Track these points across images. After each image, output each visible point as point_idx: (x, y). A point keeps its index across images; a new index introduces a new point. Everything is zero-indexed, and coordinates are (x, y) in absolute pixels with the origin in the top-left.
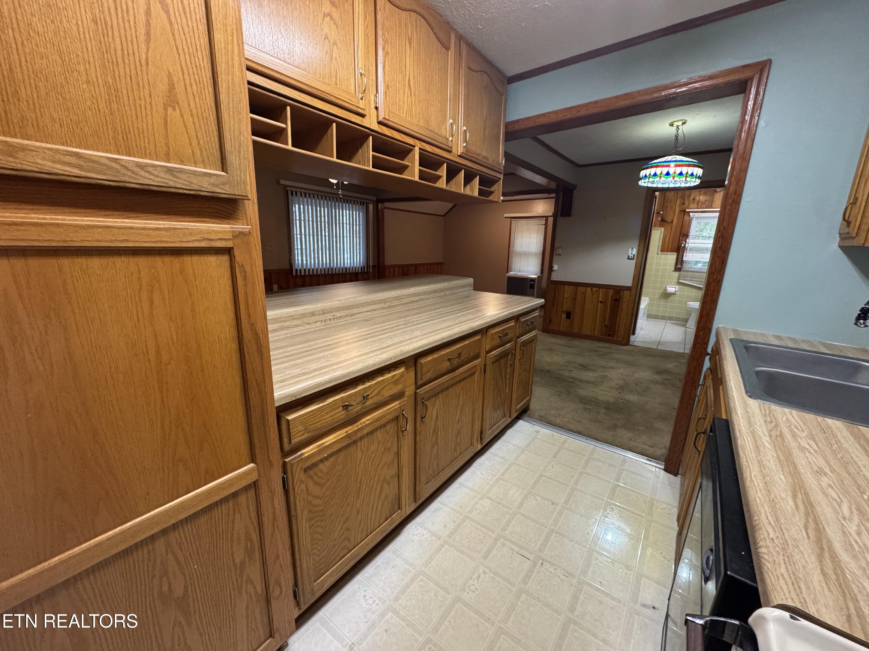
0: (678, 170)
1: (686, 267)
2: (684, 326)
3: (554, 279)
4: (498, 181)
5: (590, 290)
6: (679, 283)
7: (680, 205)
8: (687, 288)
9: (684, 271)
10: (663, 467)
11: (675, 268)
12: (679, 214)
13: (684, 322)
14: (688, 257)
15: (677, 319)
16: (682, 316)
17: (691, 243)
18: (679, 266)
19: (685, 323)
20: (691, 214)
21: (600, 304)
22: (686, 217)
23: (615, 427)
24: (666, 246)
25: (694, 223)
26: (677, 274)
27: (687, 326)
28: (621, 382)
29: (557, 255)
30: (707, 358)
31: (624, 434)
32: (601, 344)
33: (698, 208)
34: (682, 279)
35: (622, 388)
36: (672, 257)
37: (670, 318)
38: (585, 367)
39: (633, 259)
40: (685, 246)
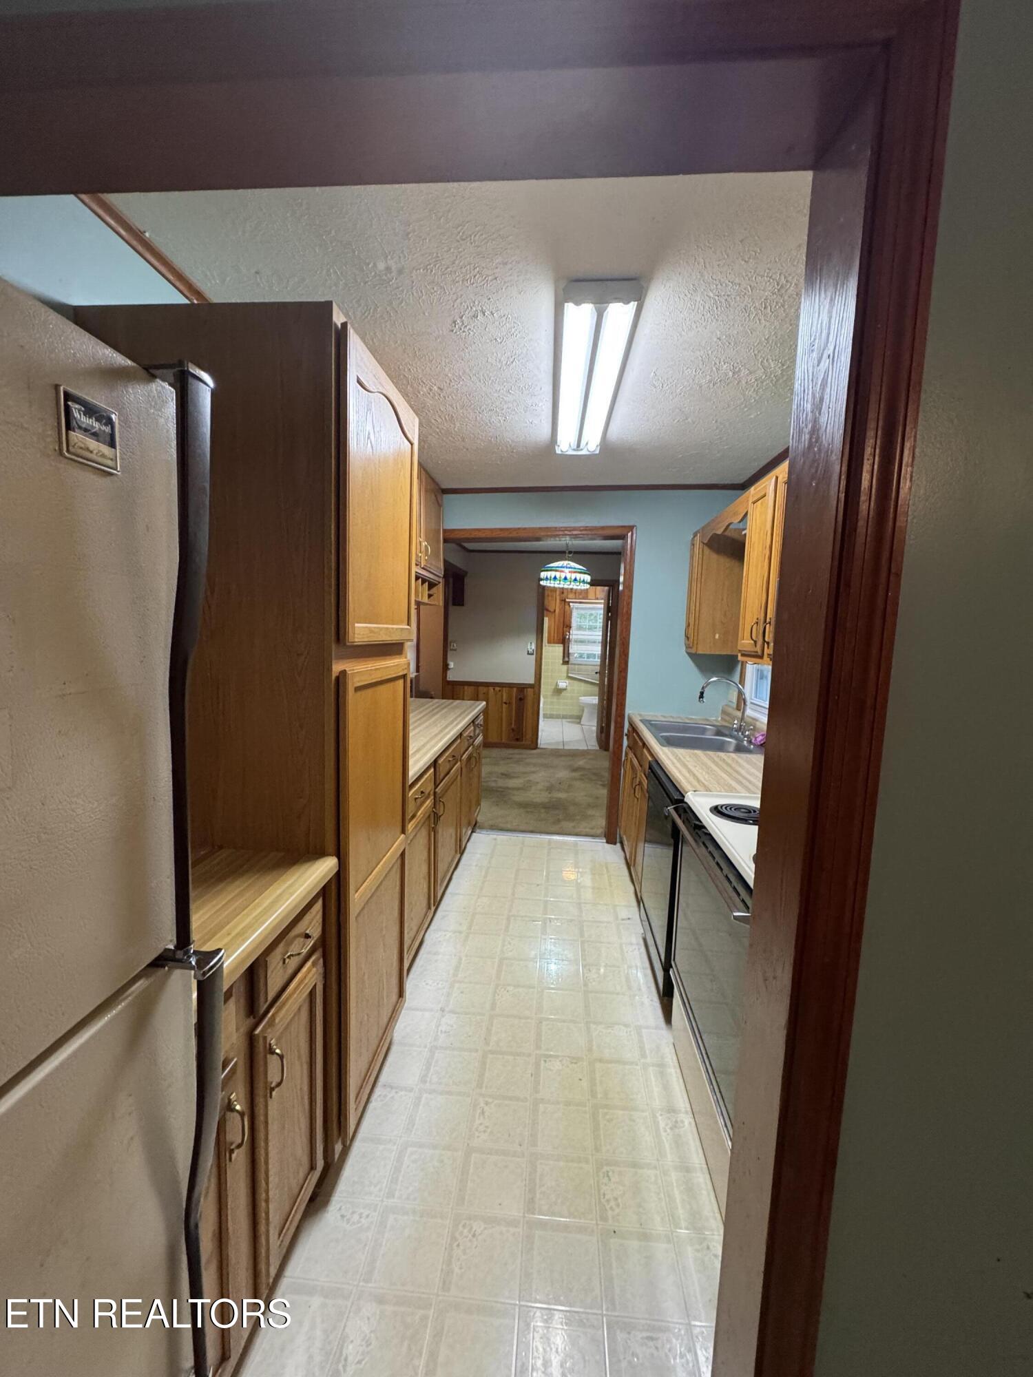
0: (573, 576)
1: (572, 659)
2: (579, 723)
3: (450, 680)
4: (437, 585)
5: (492, 690)
6: (569, 678)
7: (560, 595)
8: (576, 683)
9: (572, 664)
10: (605, 841)
11: (563, 662)
12: (560, 604)
13: (578, 719)
14: (574, 649)
15: (571, 717)
16: (575, 713)
17: (575, 634)
18: (566, 659)
19: (578, 721)
20: (571, 604)
21: (504, 705)
22: (567, 607)
23: (559, 821)
24: (552, 638)
25: (575, 614)
26: (565, 667)
27: (582, 723)
28: (547, 784)
29: (451, 650)
30: (625, 738)
31: (568, 825)
32: (510, 751)
33: (575, 599)
34: (571, 673)
35: (550, 789)
36: (559, 649)
37: (564, 717)
38: (506, 776)
39: (533, 654)
40: (569, 638)
